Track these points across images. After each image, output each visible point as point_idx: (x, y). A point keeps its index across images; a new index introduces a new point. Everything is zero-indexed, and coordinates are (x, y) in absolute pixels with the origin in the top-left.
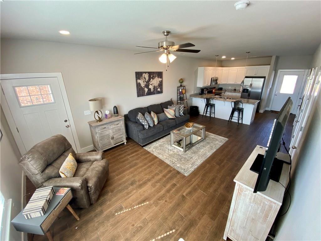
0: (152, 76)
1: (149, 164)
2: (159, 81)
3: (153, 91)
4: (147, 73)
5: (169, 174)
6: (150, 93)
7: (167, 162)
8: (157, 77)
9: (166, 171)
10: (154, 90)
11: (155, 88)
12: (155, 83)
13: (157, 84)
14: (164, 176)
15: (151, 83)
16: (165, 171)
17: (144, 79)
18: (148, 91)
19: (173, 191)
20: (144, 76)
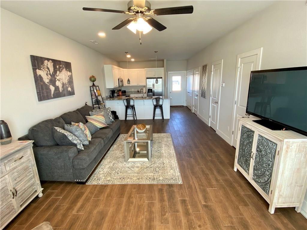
0: (58, 67)
1: (125, 200)
2: (69, 76)
3: (62, 91)
4: (51, 61)
5: (163, 194)
6: (58, 95)
7: (144, 183)
8: (65, 69)
9: (157, 193)
10: (64, 90)
11: (65, 87)
12: (63, 78)
13: (67, 80)
14: (162, 200)
15: (57, 78)
16: (155, 194)
17: (47, 69)
18: (55, 90)
19: (190, 209)
20: (46, 64)
